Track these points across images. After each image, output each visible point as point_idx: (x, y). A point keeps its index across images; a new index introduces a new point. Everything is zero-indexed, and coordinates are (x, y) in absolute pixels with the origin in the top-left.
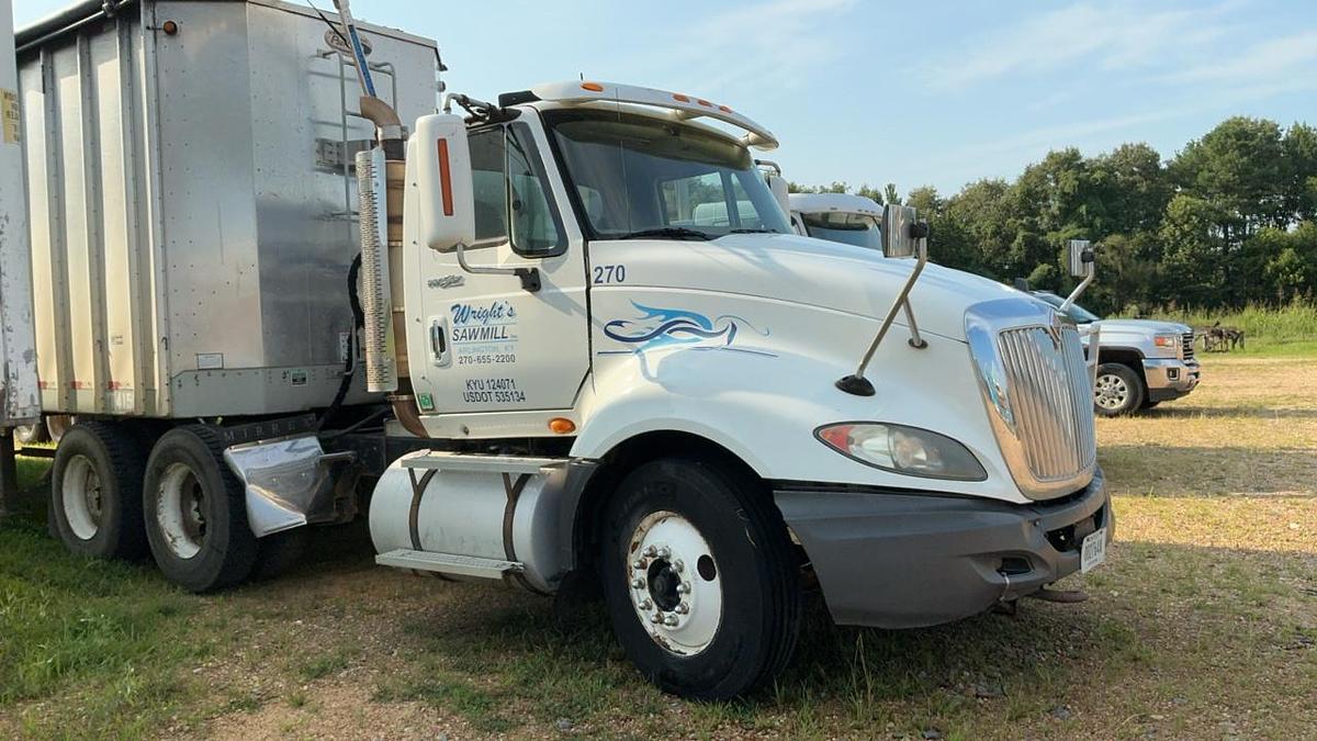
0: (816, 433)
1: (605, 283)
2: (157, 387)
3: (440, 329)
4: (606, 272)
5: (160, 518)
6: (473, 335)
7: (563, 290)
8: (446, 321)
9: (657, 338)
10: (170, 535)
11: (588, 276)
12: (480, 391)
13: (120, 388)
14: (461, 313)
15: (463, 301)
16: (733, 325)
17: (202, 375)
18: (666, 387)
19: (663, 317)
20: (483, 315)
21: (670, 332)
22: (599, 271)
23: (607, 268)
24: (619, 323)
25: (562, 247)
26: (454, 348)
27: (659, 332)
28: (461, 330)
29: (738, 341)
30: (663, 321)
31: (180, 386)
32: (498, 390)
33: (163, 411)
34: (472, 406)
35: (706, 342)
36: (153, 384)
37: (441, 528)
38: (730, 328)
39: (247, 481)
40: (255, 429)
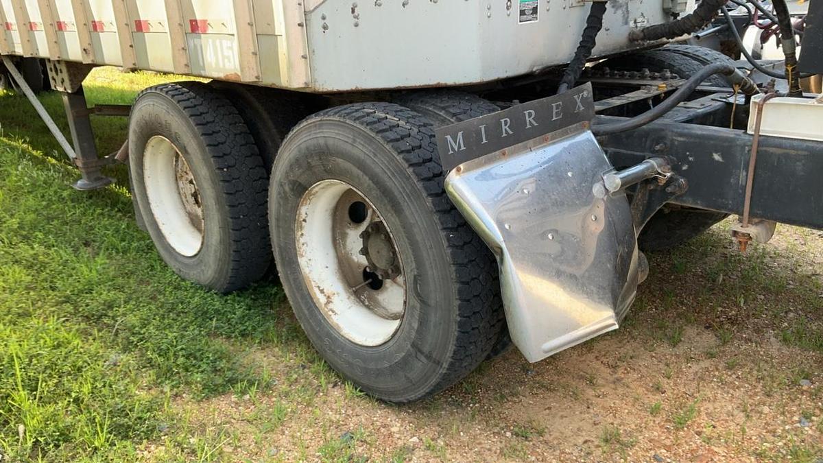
2: (280, 29)
5: (302, 261)
10: (322, 291)
13: (210, 30)
31: (325, 28)
33: (292, 77)
36: (271, 24)
39: (504, 246)
40: (500, 124)
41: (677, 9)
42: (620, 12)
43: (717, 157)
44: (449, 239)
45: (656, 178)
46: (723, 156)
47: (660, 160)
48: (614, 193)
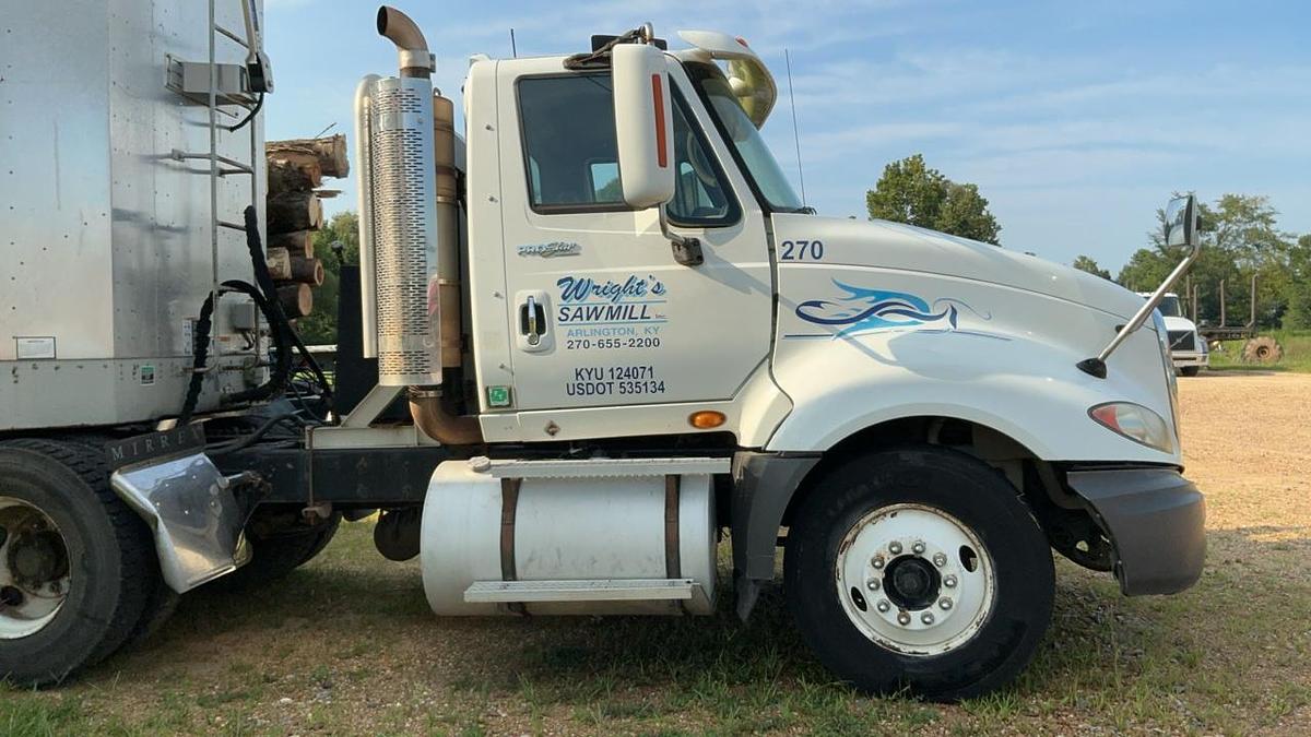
0: (1091, 412)
1: (797, 258)
3: (539, 309)
4: (798, 248)
6: (595, 313)
7: (738, 265)
8: (548, 297)
9: (866, 320)
11: (772, 250)
12: (595, 382)
14: (574, 288)
15: (577, 274)
16: (953, 308)
17: (24, 369)
18: (916, 371)
19: (873, 298)
20: (615, 291)
21: (880, 314)
22: (788, 246)
23: (798, 243)
24: (817, 304)
25: (734, 216)
26: (558, 331)
27: (868, 314)
28: (573, 310)
29: (962, 324)
30: (873, 302)
32: (626, 380)
34: (577, 399)
35: (927, 325)
37: (558, 550)
38: (950, 310)
39: (158, 516)
40: (145, 443)
41: (256, 381)
42: (212, 382)
43: (289, 466)
44: (113, 521)
45: (252, 483)
46: (293, 465)
47: (254, 472)
48: (226, 489)
